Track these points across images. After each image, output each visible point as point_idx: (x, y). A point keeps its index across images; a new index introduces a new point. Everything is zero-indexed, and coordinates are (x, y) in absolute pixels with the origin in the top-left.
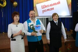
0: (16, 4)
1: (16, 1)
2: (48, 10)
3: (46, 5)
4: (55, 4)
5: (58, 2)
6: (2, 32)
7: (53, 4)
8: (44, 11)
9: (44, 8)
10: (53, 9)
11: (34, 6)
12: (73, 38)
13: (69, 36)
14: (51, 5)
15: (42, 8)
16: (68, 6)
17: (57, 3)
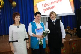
0: (15, 4)
1: (15, 1)
2: (49, 8)
3: (47, 3)
4: (56, 2)
6: (2, 35)
7: (54, 2)
8: (45, 10)
9: (45, 7)
10: (54, 7)
11: (35, 5)
12: (77, 36)
13: (73, 35)
14: (52, 3)
15: (43, 7)
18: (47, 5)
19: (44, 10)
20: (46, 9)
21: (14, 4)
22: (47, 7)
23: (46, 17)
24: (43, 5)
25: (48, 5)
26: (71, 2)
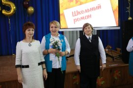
2: (82, 18)
3: (79, 11)
4: (93, 9)
5: (97, 6)
9: (75, 15)
10: (89, 16)
11: (61, 12)
14: (87, 11)
16: (114, 12)
18: (79, 13)
19: (74, 20)
20: (78, 19)
22: (79, 16)
23: (77, 31)
24: (73, 12)
25: (81, 13)
26: (114, 10)
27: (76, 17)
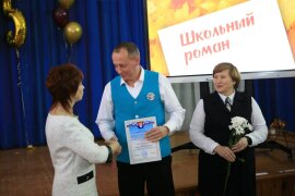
0: (78, 29)
1: (77, 20)
2: (207, 50)
3: (197, 31)
4: (233, 26)
5: (245, 17)
6: (25, 146)
7: (224, 26)
8: (189, 56)
9: (188, 43)
10: (226, 44)
11: (151, 36)
14: (218, 31)
15: (183, 44)
16: (288, 32)
17: (243, 20)
18: (197, 37)
19: (186, 54)
20: (195, 51)
21: (74, 29)
22: (199, 45)
23: (193, 84)
24: (181, 36)
25: (202, 36)
26: (288, 27)
27: (190, 48)
